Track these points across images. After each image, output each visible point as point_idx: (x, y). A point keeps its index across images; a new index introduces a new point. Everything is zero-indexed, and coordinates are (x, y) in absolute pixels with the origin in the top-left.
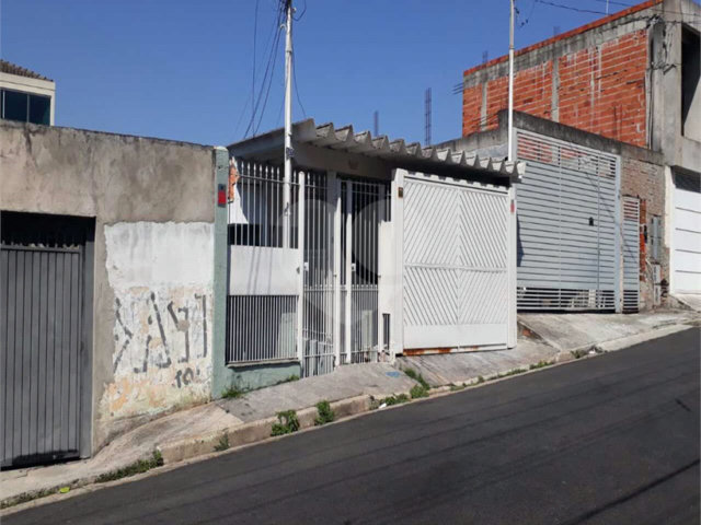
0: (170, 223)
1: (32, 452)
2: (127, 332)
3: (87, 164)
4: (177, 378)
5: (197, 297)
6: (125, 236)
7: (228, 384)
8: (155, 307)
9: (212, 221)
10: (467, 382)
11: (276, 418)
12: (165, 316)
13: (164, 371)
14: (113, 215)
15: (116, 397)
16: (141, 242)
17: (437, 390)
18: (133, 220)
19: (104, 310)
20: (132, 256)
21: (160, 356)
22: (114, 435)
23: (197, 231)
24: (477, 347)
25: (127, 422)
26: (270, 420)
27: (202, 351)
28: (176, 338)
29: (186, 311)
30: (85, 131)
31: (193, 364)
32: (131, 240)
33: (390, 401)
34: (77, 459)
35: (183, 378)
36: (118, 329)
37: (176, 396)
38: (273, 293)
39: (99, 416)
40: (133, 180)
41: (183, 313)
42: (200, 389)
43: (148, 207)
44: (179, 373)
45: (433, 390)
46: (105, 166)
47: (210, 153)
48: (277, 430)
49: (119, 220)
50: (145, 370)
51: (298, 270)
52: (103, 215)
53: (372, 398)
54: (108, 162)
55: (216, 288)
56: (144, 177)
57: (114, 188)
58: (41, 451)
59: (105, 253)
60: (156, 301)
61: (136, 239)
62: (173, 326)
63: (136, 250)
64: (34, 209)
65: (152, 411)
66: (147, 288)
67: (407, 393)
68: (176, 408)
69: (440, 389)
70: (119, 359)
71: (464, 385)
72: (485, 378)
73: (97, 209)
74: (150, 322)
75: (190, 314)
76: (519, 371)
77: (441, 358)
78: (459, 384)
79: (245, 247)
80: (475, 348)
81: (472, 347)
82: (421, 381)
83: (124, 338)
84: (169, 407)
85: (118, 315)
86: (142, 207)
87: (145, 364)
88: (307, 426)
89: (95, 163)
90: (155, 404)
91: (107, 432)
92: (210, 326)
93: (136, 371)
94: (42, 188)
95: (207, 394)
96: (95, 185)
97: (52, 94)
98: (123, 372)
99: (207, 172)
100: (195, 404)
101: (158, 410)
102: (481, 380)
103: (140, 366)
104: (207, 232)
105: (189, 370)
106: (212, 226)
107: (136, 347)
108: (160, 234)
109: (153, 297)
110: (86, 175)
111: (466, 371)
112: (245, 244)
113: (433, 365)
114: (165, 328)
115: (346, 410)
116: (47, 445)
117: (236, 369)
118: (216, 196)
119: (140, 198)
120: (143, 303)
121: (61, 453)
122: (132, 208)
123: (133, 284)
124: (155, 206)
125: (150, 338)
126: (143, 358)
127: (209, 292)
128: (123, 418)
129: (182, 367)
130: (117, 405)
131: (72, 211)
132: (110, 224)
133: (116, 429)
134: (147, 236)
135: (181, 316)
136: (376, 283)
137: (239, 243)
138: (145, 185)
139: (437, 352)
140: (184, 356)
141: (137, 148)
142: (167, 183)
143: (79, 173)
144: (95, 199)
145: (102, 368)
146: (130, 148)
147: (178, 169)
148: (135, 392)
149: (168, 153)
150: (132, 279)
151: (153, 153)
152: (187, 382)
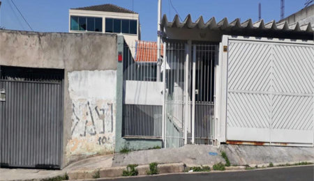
0: (96, 71)
1: (43, 163)
2: (77, 118)
3: (61, 47)
4: (99, 140)
5: (108, 104)
6: (76, 77)
7: (123, 146)
8: (90, 108)
9: (116, 69)
10: (259, 166)
11: (125, 167)
12: (94, 112)
13: (93, 137)
14: (71, 68)
15: (73, 145)
16: (83, 80)
17: (235, 167)
18: (80, 70)
19: (68, 108)
20: (79, 85)
21: (92, 130)
22: (71, 162)
23: (109, 74)
24: (286, 143)
25: (77, 157)
26: (122, 168)
27: (110, 129)
28: (98, 122)
29: (103, 110)
30: (61, 33)
31: (107, 135)
32: (79, 79)
33: (196, 169)
34: (59, 169)
35: (102, 140)
36: (74, 117)
37: (99, 148)
38: (148, 104)
39: (66, 153)
40: (80, 52)
41: (102, 112)
42: (110, 146)
43: (86, 64)
44: (100, 138)
45: (231, 167)
46: (68, 47)
47: (115, 37)
48: (125, 173)
49: (74, 70)
50: (85, 135)
51: (162, 93)
52: (67, 68)
53: (185, 166)
54: (69, 45)
55: (117, 100)
56: (85, 51)
57: (72, 57)
58: (46, 163)
59: (68, 84)
60: (90, 105)
61: (81, 78)
62: (97, 117)
63: (81, 83)
64: (41, 67)
65: (88, 154)
66: (86, 100)
67: (211, 166)
68: (98, 154)
69: (237, 167)
70: (74, 130)
71: (256, 167)
72: (275, 164)
73: (65, 66)
74: (87, 114)
75: (105, 112)
76: (306, 164)
77: (254, 148)
78: (253, 165)
79: (133, 81)
80: (285, 144)
81: (281, 143)
82: (227, 160)
83: (76, 121)
84: (95, 153)
85: (74, 111)
86: (84, 64)
87: (85, 133)
88: (142, 175)
89: (64, 46)
90: (89, 151)
91: (69, 160)
92: (114, 118)
93: (81, 135)
94: (44, 58)
95: (113, 149)
96: (64, 55)
97: (137, 19)
98: (75, 135)
99: (114, 46)
100: (107, 153)
101: (91, 154)
102: (271, 165)
103: (83, 133)
104: (114, 74)
105: (104, 138)
106: (115, 72)
107: (81, 125)
108: (92, 75)
109: (88, 103)
110: (61, 52)
111: (264, 158)
112: (133, 80)
113: (244, 151)
114: (94, 117)
115: (167, 169)
116: (48, 162)
117: (127, 140)
118: (117, 58)
119: (83, 60)
120: (84, 106)
121: (53, 165)
122: (79, 65)
123: (80, 98)
124: (89, 63)
125: (87, 122)
126: (84, 130)
127: (114, 102)
128: (75, 155)
129: (102, 136)
130: (73, 149)
131: (55, 67)
132: (70, 72)
133: (72, 159)
134: (86, 77)
135: (101, 113)
136: (213, 100)
137: (130, 79)
138: (84, 54)
139: (253, 144)
140: (102, 130)
141: (82, 38)
142: (95, 53)
143: (58, 51)
144: (64, 61)
145: (67, 133)
146: (79, 39)
147: (100, 46)
148: (80, 144)
149: (95, 39)
150: (79, 95)
151: (88, 40)
152: (103, 143)
